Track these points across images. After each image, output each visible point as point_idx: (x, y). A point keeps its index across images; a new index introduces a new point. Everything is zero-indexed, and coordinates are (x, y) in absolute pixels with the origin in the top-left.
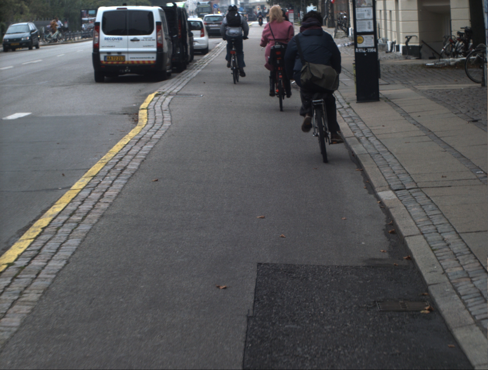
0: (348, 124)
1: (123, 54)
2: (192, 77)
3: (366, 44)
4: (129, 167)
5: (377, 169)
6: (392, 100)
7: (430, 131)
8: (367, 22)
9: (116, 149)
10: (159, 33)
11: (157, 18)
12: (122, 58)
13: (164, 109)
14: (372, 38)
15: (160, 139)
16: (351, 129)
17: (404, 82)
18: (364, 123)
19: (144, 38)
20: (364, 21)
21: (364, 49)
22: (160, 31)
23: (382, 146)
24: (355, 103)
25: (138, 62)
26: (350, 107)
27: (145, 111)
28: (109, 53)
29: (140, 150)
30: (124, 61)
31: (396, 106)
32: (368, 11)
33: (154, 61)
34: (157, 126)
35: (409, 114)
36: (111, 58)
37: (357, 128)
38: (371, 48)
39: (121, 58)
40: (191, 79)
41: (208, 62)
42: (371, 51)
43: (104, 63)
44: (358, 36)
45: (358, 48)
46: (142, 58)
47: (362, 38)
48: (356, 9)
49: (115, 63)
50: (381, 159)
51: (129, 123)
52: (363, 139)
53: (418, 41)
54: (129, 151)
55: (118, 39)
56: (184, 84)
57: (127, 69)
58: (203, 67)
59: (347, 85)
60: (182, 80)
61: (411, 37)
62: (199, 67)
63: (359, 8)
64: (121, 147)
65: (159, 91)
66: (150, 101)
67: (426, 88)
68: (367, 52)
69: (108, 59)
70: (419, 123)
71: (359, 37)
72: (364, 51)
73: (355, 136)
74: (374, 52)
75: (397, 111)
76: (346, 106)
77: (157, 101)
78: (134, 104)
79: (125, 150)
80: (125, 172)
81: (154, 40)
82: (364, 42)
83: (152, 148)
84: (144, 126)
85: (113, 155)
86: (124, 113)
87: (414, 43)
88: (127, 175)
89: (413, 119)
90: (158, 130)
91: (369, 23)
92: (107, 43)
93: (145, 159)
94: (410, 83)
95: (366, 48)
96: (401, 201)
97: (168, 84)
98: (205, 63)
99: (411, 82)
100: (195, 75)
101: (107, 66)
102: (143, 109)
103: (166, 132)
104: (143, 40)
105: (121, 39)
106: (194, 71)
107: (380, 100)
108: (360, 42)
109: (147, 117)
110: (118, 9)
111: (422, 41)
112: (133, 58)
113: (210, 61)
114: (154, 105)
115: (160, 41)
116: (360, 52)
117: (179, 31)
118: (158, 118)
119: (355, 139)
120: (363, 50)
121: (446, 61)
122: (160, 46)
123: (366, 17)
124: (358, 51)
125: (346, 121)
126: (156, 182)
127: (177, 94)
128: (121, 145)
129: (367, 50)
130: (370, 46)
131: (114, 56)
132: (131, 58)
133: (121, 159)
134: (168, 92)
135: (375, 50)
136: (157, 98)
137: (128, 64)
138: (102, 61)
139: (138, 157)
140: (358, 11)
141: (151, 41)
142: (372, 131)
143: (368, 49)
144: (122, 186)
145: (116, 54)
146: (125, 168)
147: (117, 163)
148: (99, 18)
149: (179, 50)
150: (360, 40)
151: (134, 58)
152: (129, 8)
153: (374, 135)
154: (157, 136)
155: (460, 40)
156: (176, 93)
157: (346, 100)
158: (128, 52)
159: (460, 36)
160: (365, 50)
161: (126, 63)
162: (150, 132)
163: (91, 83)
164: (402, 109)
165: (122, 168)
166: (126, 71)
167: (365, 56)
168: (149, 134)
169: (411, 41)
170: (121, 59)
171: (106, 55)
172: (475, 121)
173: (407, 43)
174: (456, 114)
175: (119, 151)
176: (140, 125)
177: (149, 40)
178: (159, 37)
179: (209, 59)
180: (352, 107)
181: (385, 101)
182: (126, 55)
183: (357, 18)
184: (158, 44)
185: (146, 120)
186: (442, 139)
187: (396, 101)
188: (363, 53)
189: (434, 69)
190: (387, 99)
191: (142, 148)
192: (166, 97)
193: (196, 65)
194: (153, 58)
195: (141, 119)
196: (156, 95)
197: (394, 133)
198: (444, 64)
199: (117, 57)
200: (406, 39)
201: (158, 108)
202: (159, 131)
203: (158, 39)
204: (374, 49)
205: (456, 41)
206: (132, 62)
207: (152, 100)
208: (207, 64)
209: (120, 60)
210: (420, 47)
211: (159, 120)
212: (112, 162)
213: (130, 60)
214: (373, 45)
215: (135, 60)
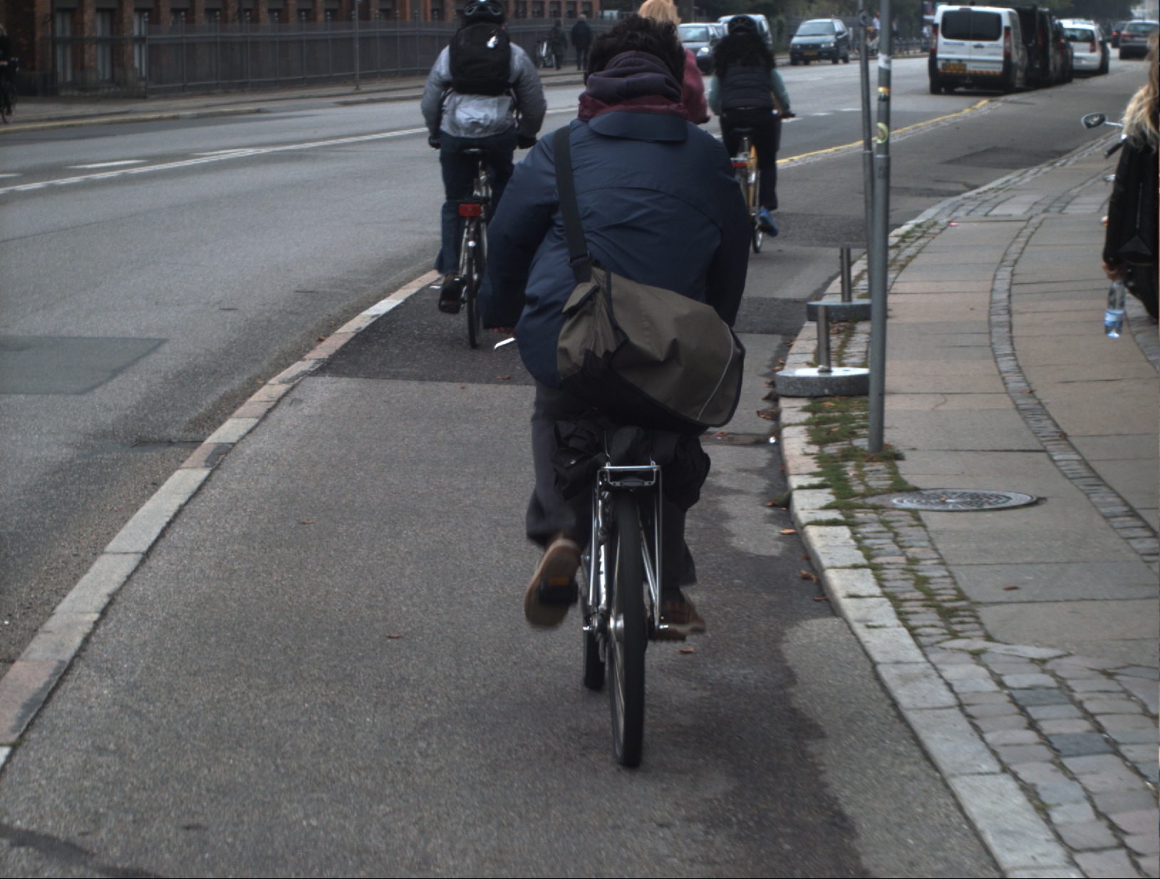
1: (964, 63)
11: (1006, 22)
12: (963, 67)
19: (990, 44)
22: (1010, 37)
25: (982, 73)
28: (948, 60)
30: (965, 70)
33: (1000, 72)
36: (950, 65)
39: (961, 66)
43: (942, 71)
46: (986, 68)
49: (954, 72)
55: (959, 44)
57: (968, 80)
69: (947, 66)
92: (947, 48)
101: (945, 75)
104: (989, 47)
105: (963, 44)
110: (961, 9)
112: (975, 67)
115: (1008, 49)
122: (1007, 56)
131: (954, 65)
132: (973, 67)
137: (969, 74)
138: (940, 69)
141: (997, 49)
145: (956, 62)
148: (938, 18)
151: (977, 67)
152: (975, 8)
158: (970, 61)
161: (967, 72)
163: (926, 94)
171: (944, 62)
177: (995, 47)
178: (1008, 44)
182: (968, 63)
184: (1005, 52)
194: (999, 68)
199: (957, 65)
203: (1006, 47)
206: (975, 72)
209: (960, 69)
213: (972, 69)
215: (978, 70)
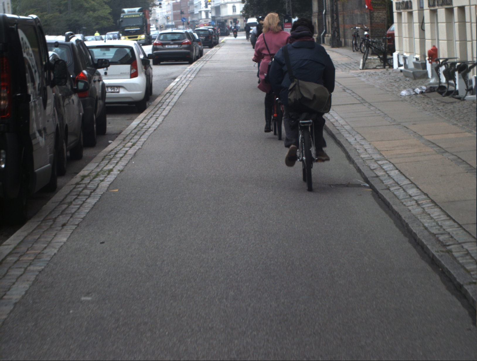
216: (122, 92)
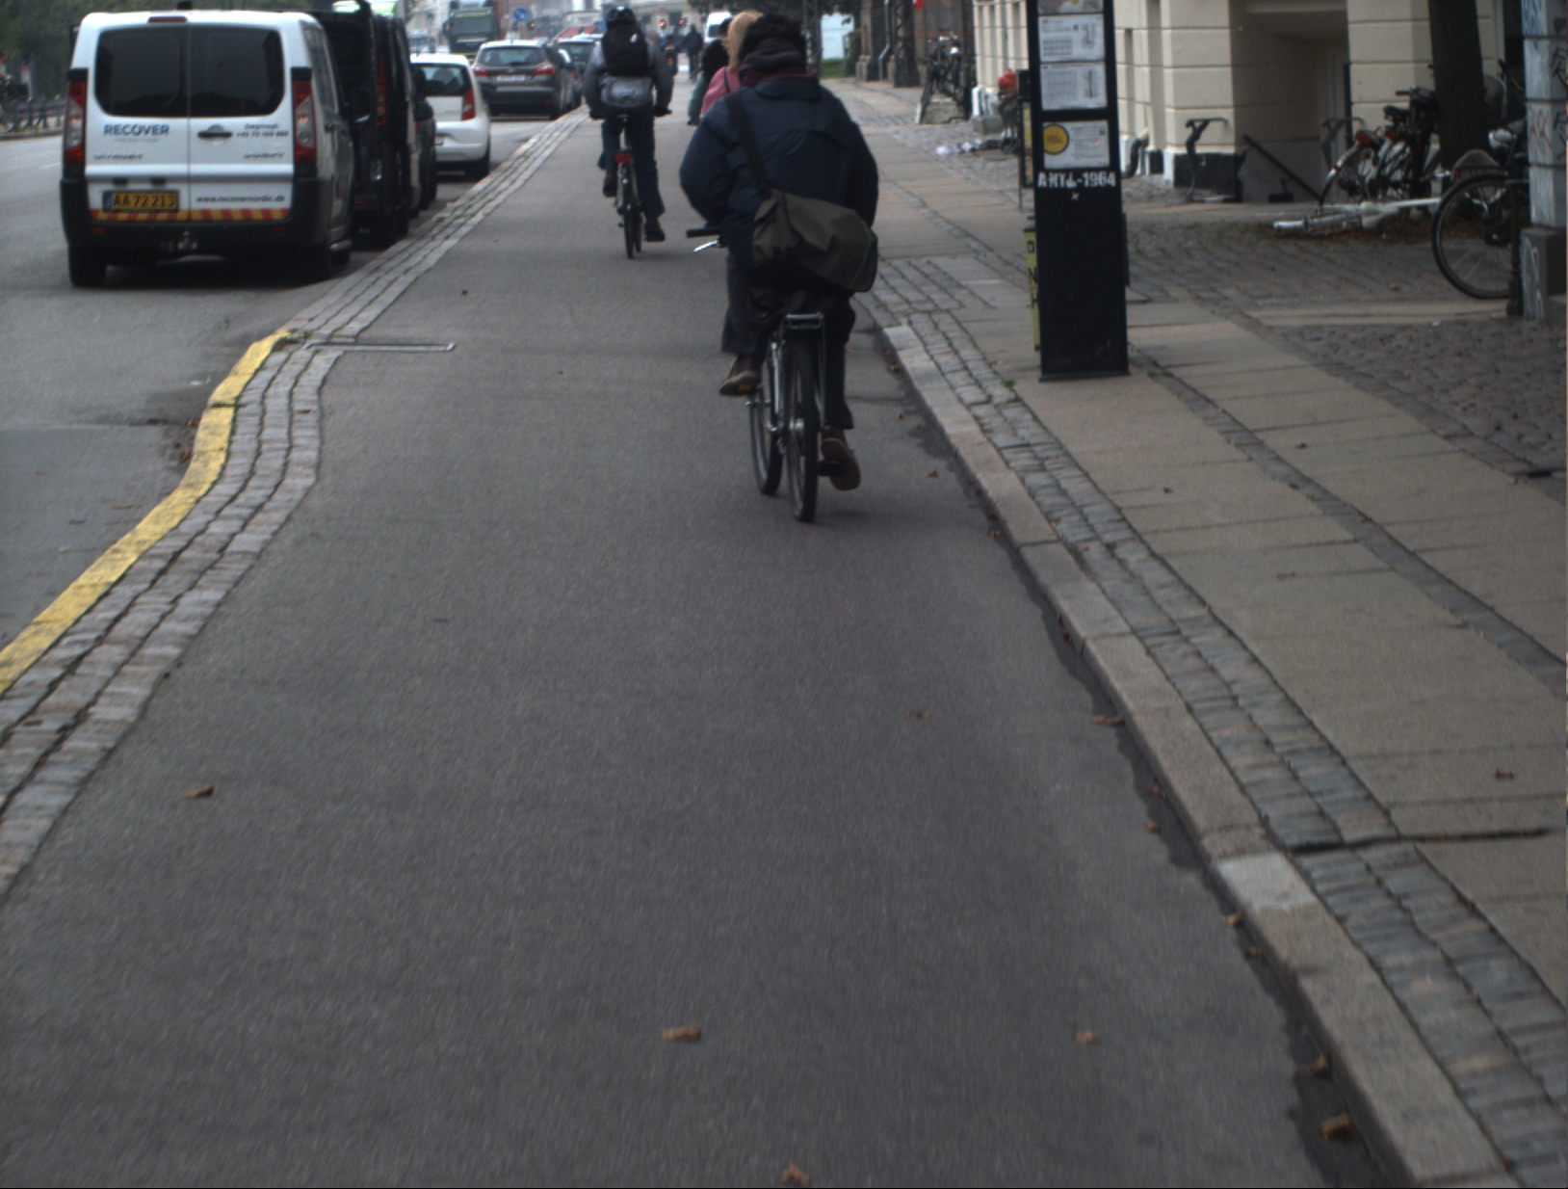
0: (1023, 481)
1: (170, 186)
2: (423, 268)
3: (1077, 156)
4: (99, 712)
5: (1188, 722)
6: (1178, 372)
7: (1367, 520)
8: (1080, 71)
9: (68, 605)
10: (301, 110)
11: (295, 54)
12: (168, 202)
13: (298, 407)
14: (1102, 133)
15: (258, 556)
16: (1039, 505)
17: (1205, 295)
18: (1087, 475)
19: (248, 126)
20: (1070, 68)
21: (1071, 175)
22: (307, 100)
23: (1182, 592)
24: (1036, 380)
25: (226, 213)
26: (1017, 400)
27: (227, 414)
28: (120, 181)
29: (163, 617)
30: (177, 210)
31: (1198, 399)
32: (1086, 28)
33: (283, 211)
34: (259, 488)
35: (1261, 436)
36: (126, 198)
37: (1059, 499)
38: (1097, 170)
39: (163, 197)
40: (417, 278)
41: (487, 210)
42: (1096, 184)
43: (103, 216)
44: (1045, 124)
45: (1048, 172)
46: (242, 199)
47: (1061, 134)
48: (1041, 19)
49: (142, 216)
50: (1192, 662)
51: (156, 466)
52: (1094, 552)
53: (1231, 138)
54: (117, 619)
55: (154, 130)
56: (388, 297)
57: (187, 240)
58: (464, 230)
59: (993, 304)
60: (382, 283)
61: (1205, 123)
62: (450, 230)
63: (1052, 19)
64: (91, 599)
65: (292, 325)
66: (252, 371)
67: (1292, 317)
68: (1080, 188)
69: (117, 201)
70: (1309, 480)
71: (1050, 130)
72: (1071, 184)
73: (1060, 540)
74: (1108, 187)
75: (1206, 419)
76: (1000, 393)
77: (279, 371)
78: (194, 378)
79: (104, 614)
80: (76, 742)
81: (282, 134)
82: (1071, 148)
83: (219, 605)
84: (206, 487)
85: (46, 643)
86: (153, 416)
87: (1218, 143)
88: (80, 755)
89: (1279, 459)
90: (259, 508)
91: (1090, 75)
92: (113, 144)
93: (179, 663)
94: (1226, 298)
95: (1077, 173)
96: (1341, 920)
97: (331, 299)
98: (473, 215)
99: (1229, 292)
100: (433, 258)
101: (114, 229)
102: (218, 405)
103: (289, 518)
104: (245, 135)
105: (165, 130)
106: (433, 244)
107: (1131, 369)
108: (1057, 147)
109: (225, 445)
110: (152, 20)
111: (1244, 139)
112: (207, 200)
113: (493, 204)
114: (265, 385)
115: (305, 137)
116: (1056, 185)
117: (381, 99)
118: (270, 450)
119: (1060, 550)
120: (1067, 178)
121: (1347, 212)
122: (305, 158)
123: (1078, 52)
124: (1048, 182)
125: (1012, 464)
126: (205, 802)
127: (357, 339)
128: (94, 586)
129: (1080, 181)
130: (1094, 162)
131: (138, 194)
132: (199, 200)
133: (72, 667)
134: (326, 331)
135: (1112, 181)
136: (281, 356)
137: (189, 220)
138: (97, 211)
139: (150, 651)
140: (1046, 30)
141: (274, 138)
142: (1128, 514)
143: (1086, 175)
144: (45, 824)
145: (147, 187)
146: (81, 716)
147: (53, 686)
148: (84, 55)
149: (380, 167)
150: (1055, 140)
151: (213, 200)
152: (195, 17)
153: (1137, 536)
154: (249, 541)
155: (1393, 135)
156: (356, 337)
157: (996, 368)
158: (190, 179)
159: (1395, 121)
160: (1075, 178)
161: (181, 216)
162: (225, 518)
163: (55, 289)
164: (1224, 411)
165: (67, 718)
166: (181, 245)
167: (1074, 201)
168: (218, 529)
169: (1205, 136)
170: (163, 204)
171: (110, 187)
172: (1539, 474)
173: (1191, 144)
174: (1448, 437)
175: (77, 621)
176: (189, 486)
177: (266, 134)
178: (303, 122)
179: (490, 196)
180: (1027, 400)
181: (1151, 375)
182: (183, 190)
183: (1044, 58)
184: (297, 147)
185: (222, 457)
186: (1428, 558)
187: (1194, 376)
188: (1067, 191)
189: (1301, 243)
190: (1155, 364)
191: (175, 601)
192: (317, 352)
193: (441, 220)
194: (280, 199)
195: (202, 453)
196: (279, 346)
197: (1220, 525)
198: (1335, 225)
199: (150, 196)
200: (1189, 132)
201: (277, 403)
202: (260, 517)
203: (299, 132)
204: (1107, 176)
205: (1382, 142)
206: (206, 213)
207: (262, 367)
208: (479, 217)
209: (159, 207)
210: (1237, 160)
211: (272, 461)
212: (31, 684)
213: (197, 206)
214: (1104, 160)
215: (216, 206)
216: (448, 144)
